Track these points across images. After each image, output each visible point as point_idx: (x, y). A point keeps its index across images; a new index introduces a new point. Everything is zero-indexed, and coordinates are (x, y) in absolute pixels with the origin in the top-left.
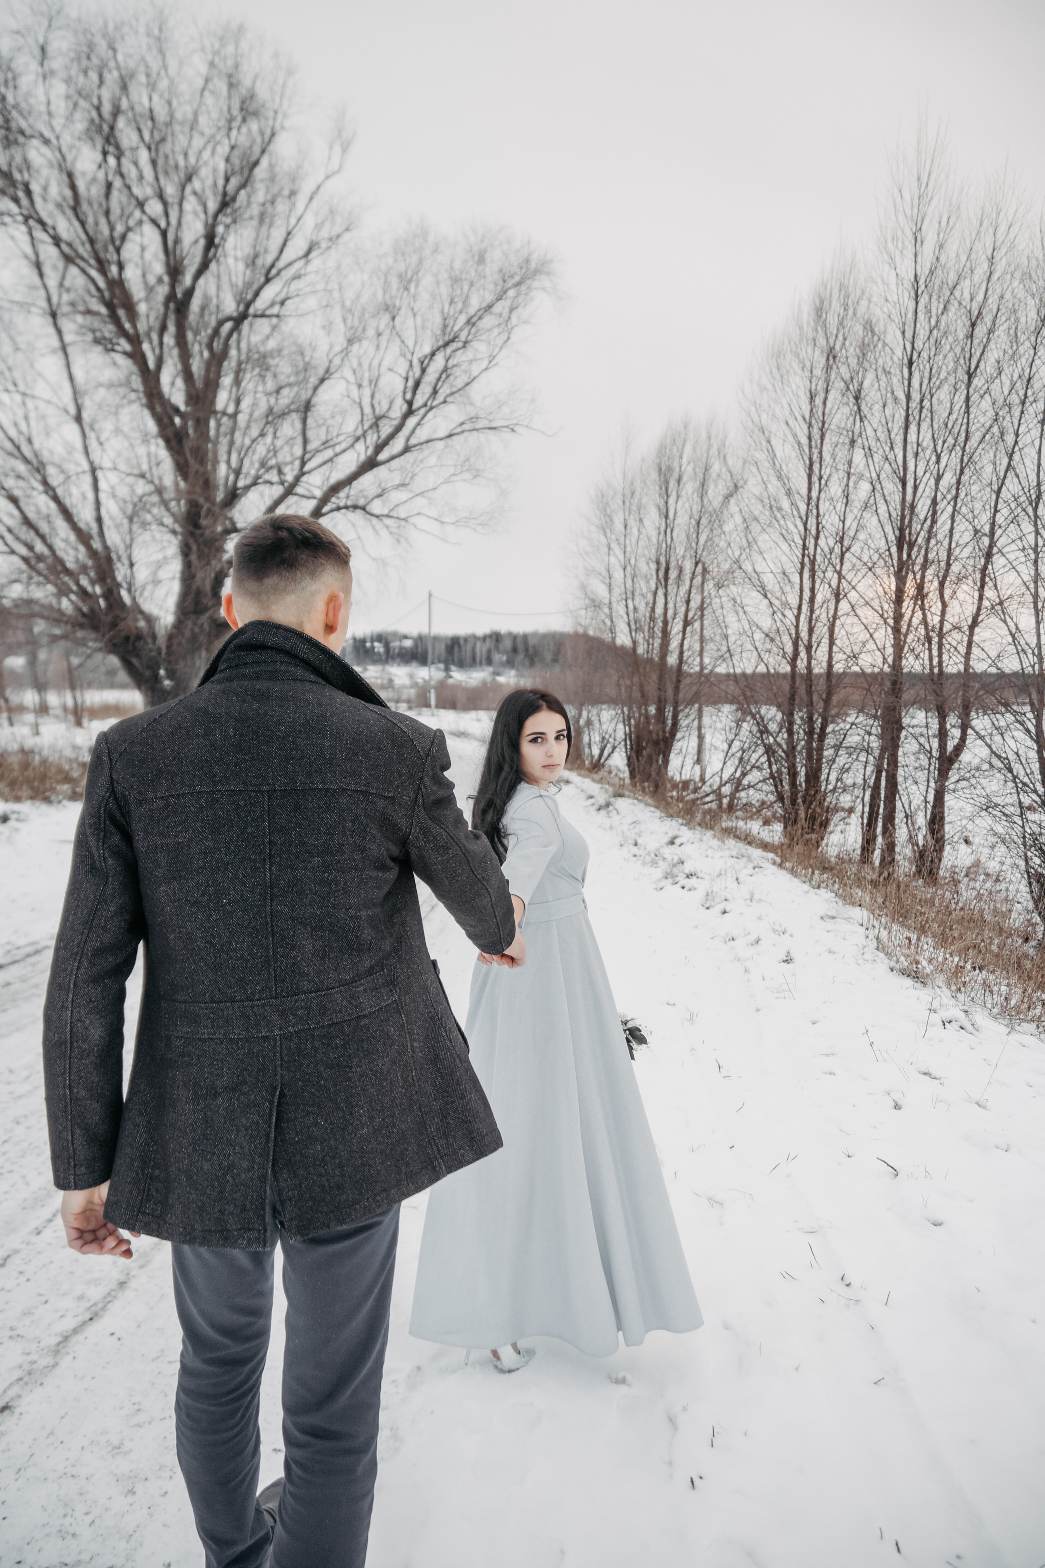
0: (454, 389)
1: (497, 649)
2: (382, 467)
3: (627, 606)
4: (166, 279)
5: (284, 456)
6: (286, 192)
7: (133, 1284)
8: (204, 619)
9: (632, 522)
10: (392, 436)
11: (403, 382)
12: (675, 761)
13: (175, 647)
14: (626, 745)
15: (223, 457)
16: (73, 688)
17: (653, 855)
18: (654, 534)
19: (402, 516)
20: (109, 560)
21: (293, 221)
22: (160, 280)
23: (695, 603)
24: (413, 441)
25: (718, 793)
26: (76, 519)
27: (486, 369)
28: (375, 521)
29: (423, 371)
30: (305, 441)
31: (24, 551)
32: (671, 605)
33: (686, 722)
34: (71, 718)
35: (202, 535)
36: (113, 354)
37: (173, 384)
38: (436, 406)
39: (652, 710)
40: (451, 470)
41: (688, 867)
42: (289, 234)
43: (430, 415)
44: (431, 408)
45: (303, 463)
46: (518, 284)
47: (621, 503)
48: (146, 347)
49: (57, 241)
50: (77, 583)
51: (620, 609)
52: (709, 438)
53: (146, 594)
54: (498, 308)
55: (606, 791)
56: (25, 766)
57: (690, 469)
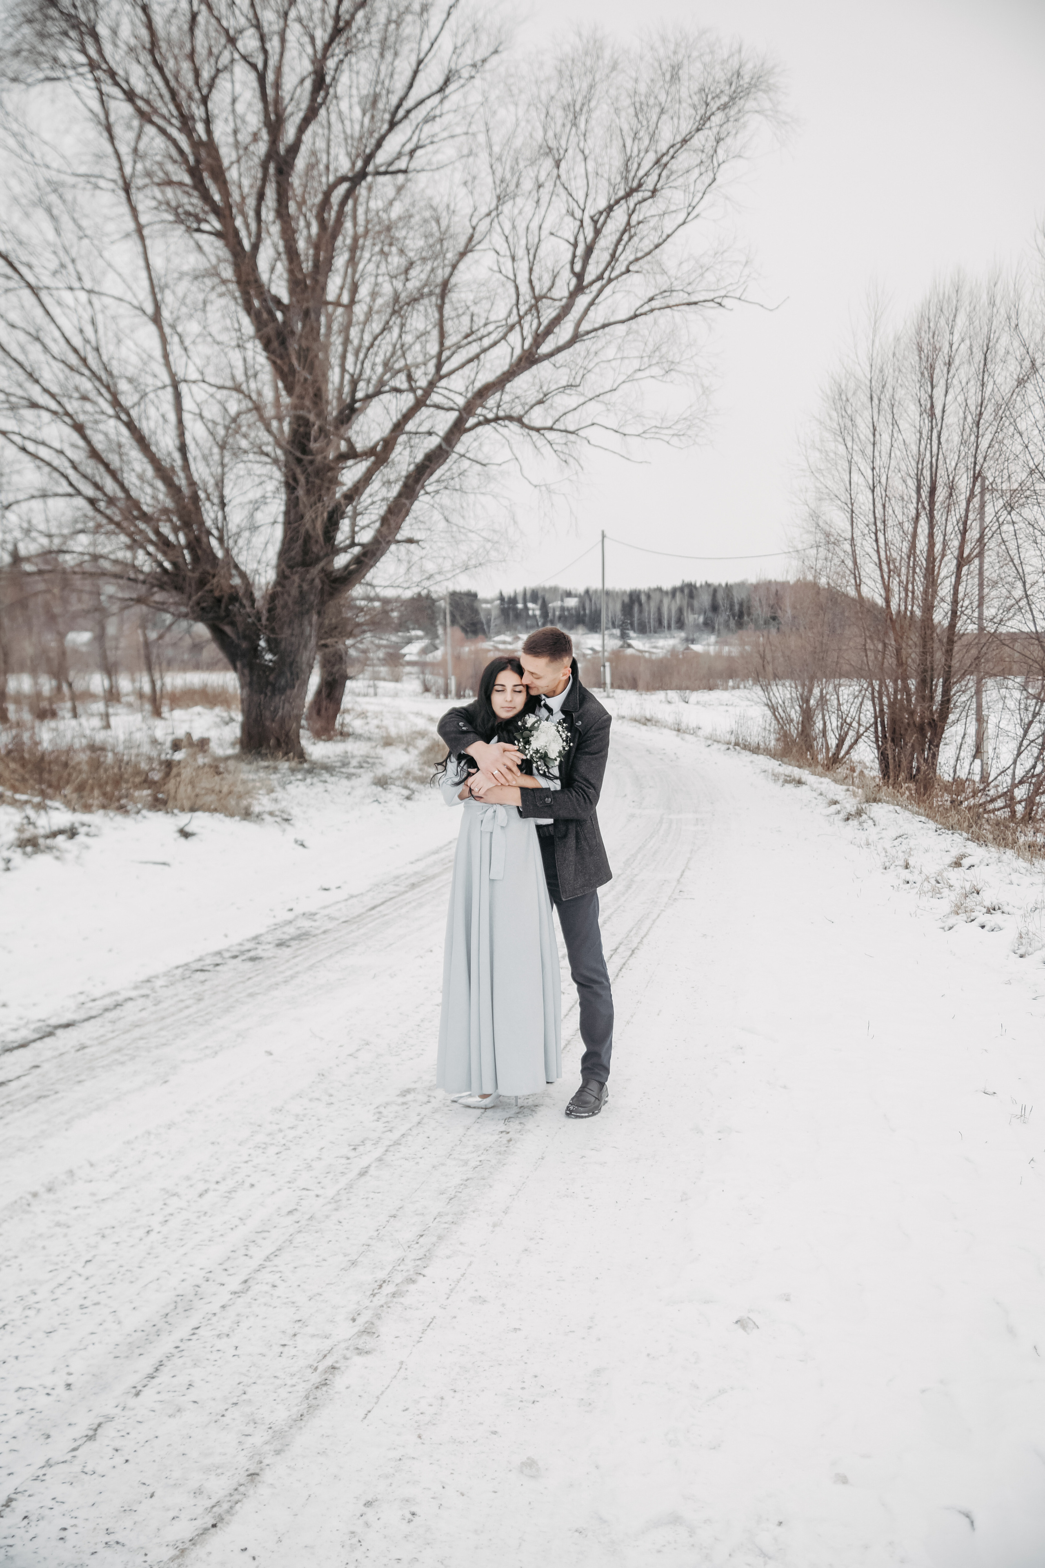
0: (639, 255)
1: (691, 606)
2: (546, 363)
3: (877, 540)
4: (264, 135)
5: (415, 354)
6: (416, 7)
7: (268, 1476)
8: (315, 571)
9: (881, 426)
10: (557, 321)
11: (571, 248)
12: (946, 755)
13: (279, 610)
14: (876, 732)
15: (335, 361)
16: (150, 669)
17: (933, 882)
18: (911, 437)
19: (571, 429)
20: (195, 498)
21: (425, 45)
22: (255, 137)
23: (973, 534)
24: (585, 327)
25: (1008, 795)
26: (153, 449)
27: (684, 223)
28: (534, 434)
29: (597, 232)
30: (442, 335)
31: (90, 491)
32: (939, 539)
33: (964, 698)
34: (148, 707)
35: (312, 462)
36: (197, 235)
37: (273, 269)
38: (617, 277)
39: (912, 684)
40: (636, 364)
41: (988, 897)
42: (420, 62)
43: (608, 291)
44: (610, 280)
45: (439, 366)
46: (724, 107)
47: (866, 400)
48: (239, 222)
49: (130, 96)
50: (157, 533)
51: (866, 546)
52: (992, 304)
53: (241, 542)
54: (698, 140)
55: (855, 795)
56: (96, 765)
57: (964, 348)
